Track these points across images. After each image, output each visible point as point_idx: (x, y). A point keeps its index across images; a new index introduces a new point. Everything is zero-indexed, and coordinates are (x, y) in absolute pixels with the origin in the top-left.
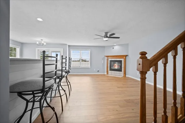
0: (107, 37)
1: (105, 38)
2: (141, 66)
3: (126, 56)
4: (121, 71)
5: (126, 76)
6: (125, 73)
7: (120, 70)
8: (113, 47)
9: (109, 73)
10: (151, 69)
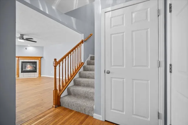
0: (23, 39)
1: (20, 39)
2: (54, 64)
3: (41, 58)
4: (36, 72)
5: (41, 76)
6: (40, 74)
7: (34, 71)
8: (25, 47)
9: (20, 76)
10: (58, 65)
